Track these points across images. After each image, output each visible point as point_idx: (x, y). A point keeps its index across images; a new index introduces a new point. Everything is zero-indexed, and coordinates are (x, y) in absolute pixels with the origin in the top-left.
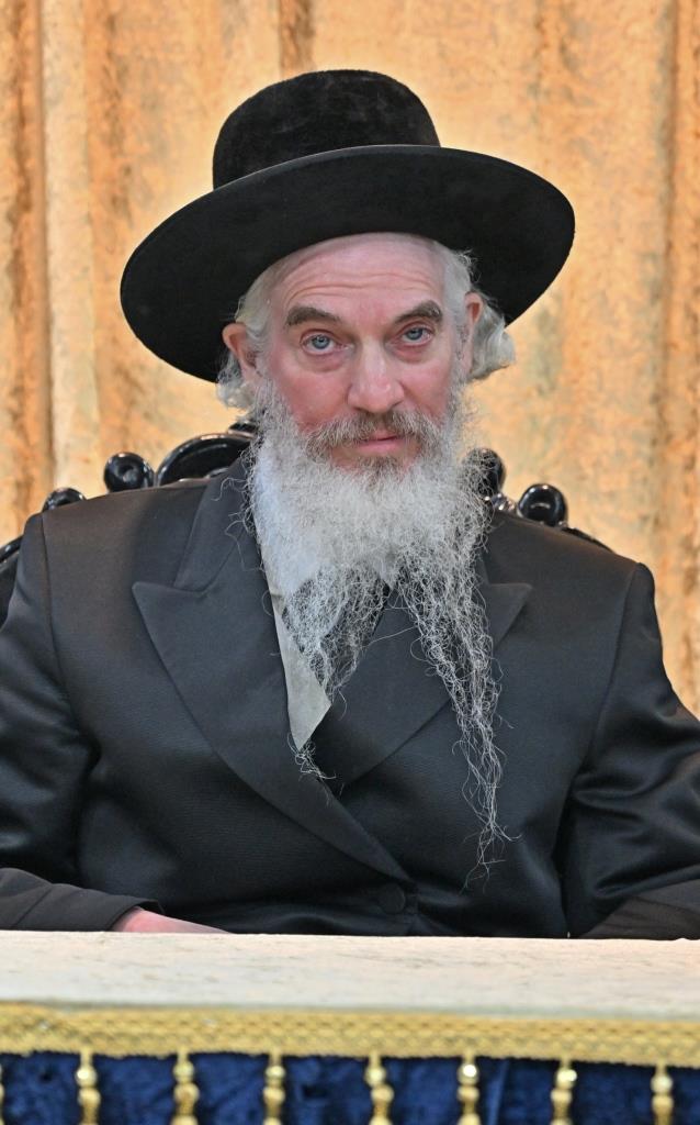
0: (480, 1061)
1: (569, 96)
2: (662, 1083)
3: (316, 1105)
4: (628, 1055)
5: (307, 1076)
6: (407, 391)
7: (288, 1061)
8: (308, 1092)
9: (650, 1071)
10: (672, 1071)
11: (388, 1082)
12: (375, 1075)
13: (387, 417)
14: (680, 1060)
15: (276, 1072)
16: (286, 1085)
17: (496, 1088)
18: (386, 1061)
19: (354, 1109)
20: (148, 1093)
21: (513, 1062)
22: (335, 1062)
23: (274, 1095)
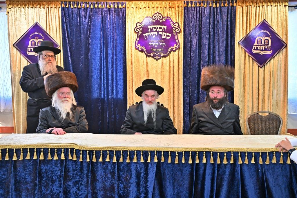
0: (156, 151)
1: (164, 80)
2: (170, 153)
3: (145, 154)
4: (167, 150)
5: (144, 152)
6: (152, 100)
7: (143, 151)
8: (144, 153)
9: (169, 152)
10: (170, 152)
11: (150, 153)
12: (149, 152)
13: (151, 101)
14: (171, 151)
15: (142, 152)
16: (143, 153)
17: (158, 153)
18: (150, 151)
19: (148, 154)
20: (133, 153)
21: (159, 151)
22: (146, 151)
23: (142, 154)
